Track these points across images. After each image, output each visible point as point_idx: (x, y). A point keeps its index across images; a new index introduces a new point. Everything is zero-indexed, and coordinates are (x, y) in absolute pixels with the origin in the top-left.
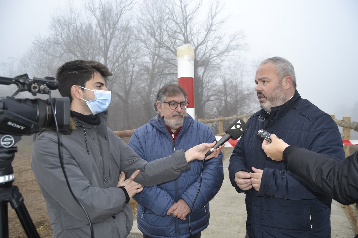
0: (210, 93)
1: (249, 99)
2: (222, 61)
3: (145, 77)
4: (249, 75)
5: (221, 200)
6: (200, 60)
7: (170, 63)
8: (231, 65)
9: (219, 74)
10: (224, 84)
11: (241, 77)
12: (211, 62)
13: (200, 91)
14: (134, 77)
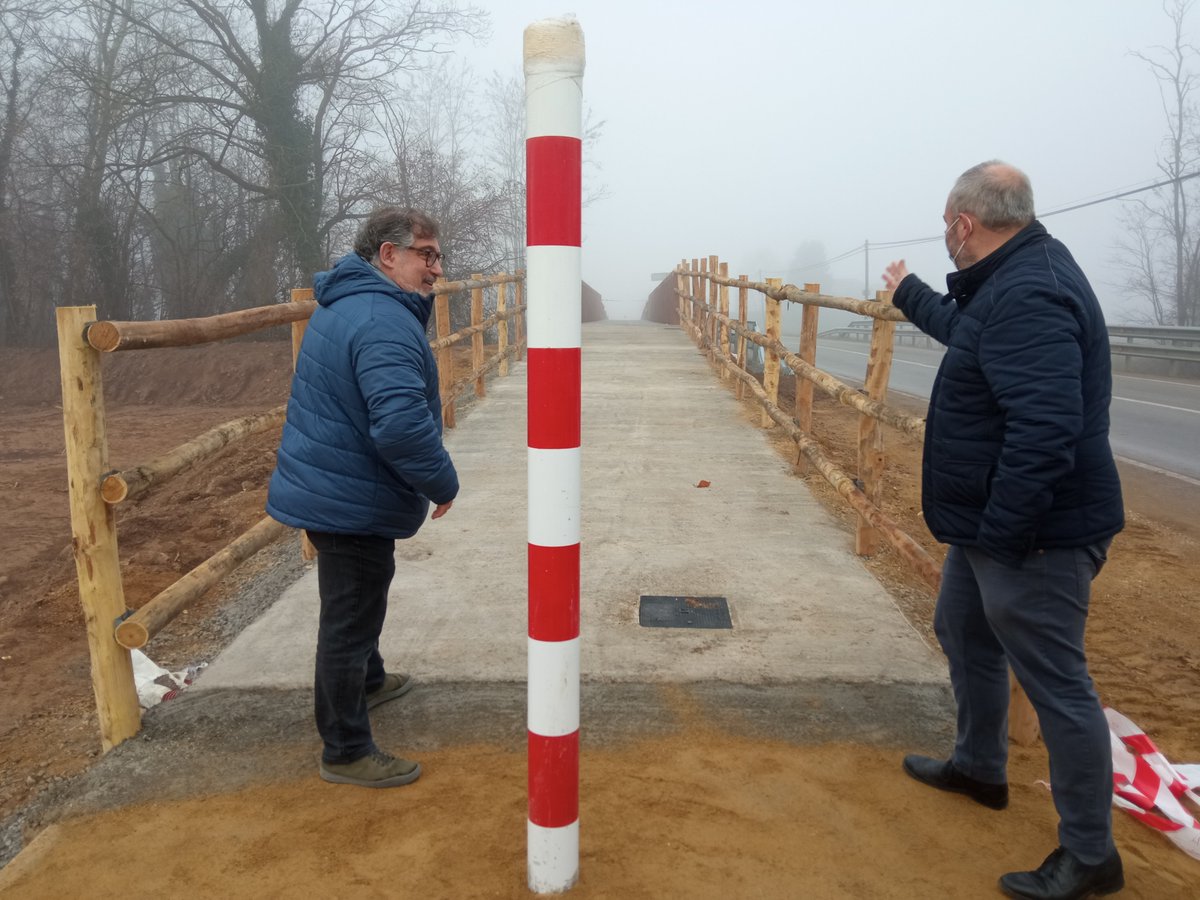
0: (350, 190)
1: (490, 220)
2: (394, 68)
3: (79, 105)
4: (477, 132)
5: (499, 552)
6: (310, 56)
7: (184, 54)
8: (415, 86)
9: (383, 118)
10: (399, 157)
11: (450, 137)
12: (349, 68)
13: (310, 179)
14: (21, 97)
